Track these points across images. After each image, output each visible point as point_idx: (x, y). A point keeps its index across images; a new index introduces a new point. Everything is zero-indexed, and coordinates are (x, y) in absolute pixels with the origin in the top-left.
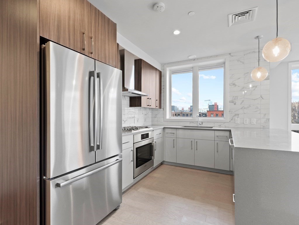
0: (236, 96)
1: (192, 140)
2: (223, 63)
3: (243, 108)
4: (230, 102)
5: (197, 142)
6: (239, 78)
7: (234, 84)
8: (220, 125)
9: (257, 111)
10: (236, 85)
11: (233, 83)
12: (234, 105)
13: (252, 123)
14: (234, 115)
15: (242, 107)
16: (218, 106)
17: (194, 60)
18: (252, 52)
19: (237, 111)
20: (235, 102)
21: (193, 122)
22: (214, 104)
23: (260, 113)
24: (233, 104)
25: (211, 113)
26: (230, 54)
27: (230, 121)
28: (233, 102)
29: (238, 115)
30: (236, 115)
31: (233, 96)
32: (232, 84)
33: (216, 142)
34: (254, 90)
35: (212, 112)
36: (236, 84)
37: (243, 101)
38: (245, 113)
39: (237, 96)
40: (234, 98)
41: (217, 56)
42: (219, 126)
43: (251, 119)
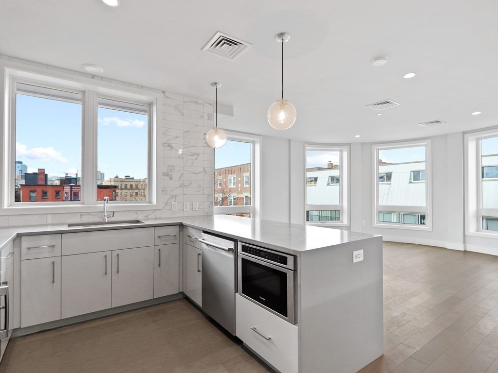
0: (172, 166)
1: (106, 253)
2: (147, 104)
3: (183, 185)
4: (164, 175)
5: (118, 255)
6: (178, 137)
7: (170, 146)
8: (147, 216)
9: (199, 191)
10: (172, 147)
11: (168, 143)
12: (170, 179)
13: (194, 209)
14: (170, 196)
15: (181, 185)
16: (46, 175)
17: (93, 76)
18: (194, 102)
19: (174, 190)
20: (171, 176)
21: (89, 214)
22: (37, 171)
23: (203, 194)
24: (168, 178)
25: (30, 189)
26: (164, 92)
27: (163, 208)
28: (168, 176)
29: (176, 197)
30: (172, 196)
31: (169, 166)
32: (167, 145)
33: (157, 248)
34: (196, 159)
35: (33, 188)
36: (172, 145)
37: (182, 175)
38: (185, 194)
39: (174, 166)
40: (170, 167)
41: (142, 87)
42: (145, 217)
43: (192, 203)
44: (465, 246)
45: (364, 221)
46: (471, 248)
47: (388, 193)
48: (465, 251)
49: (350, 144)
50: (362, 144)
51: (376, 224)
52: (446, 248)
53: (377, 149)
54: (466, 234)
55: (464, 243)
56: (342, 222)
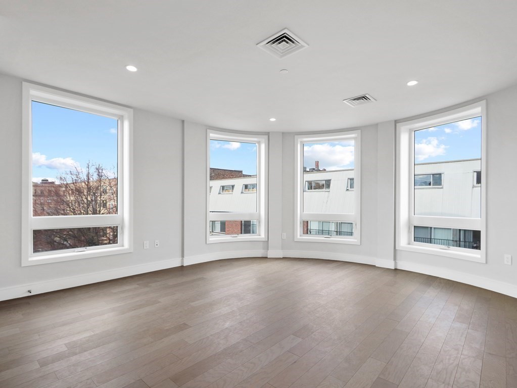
44: (396, 263)
45: (285, 234)
46: (402, 266)
47: (327, 201)
48: (396, 269)
49: (268, 134)
50: (283, 133)
51: (299, 237)
52: (375, 266)
53: (301, 142)
54: (397, 248)
55: (395, 259)
56: (260, 235)
